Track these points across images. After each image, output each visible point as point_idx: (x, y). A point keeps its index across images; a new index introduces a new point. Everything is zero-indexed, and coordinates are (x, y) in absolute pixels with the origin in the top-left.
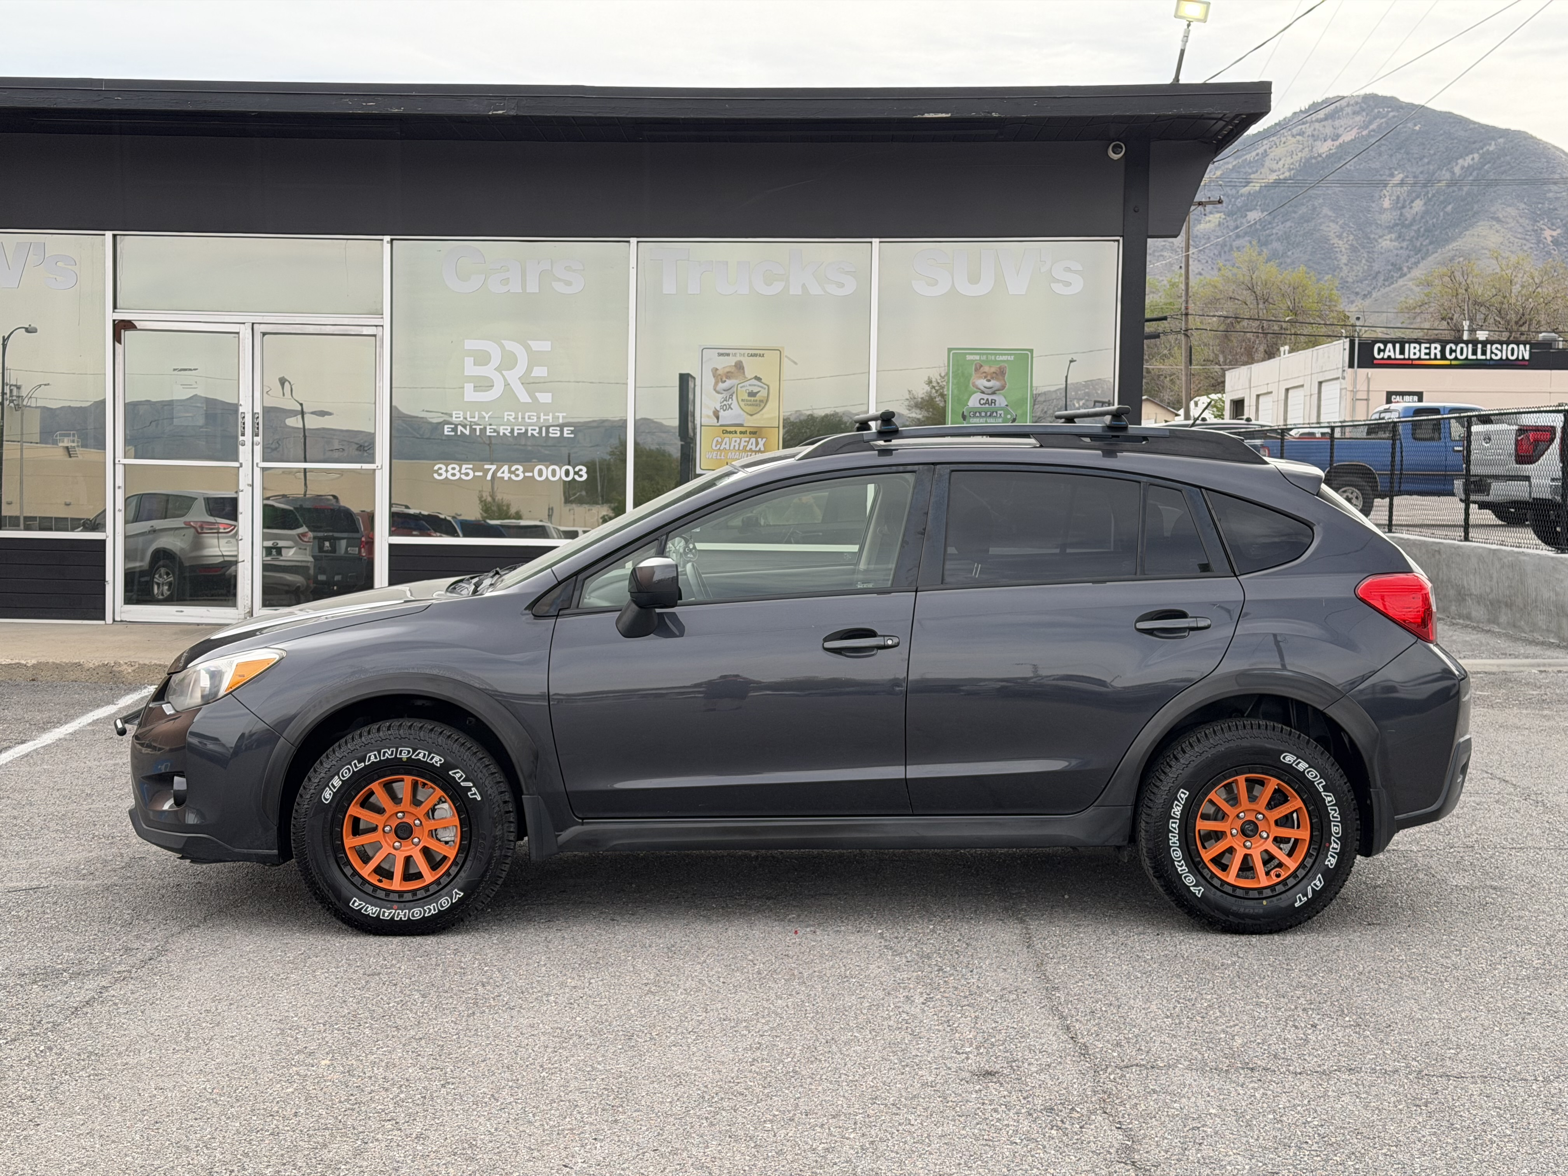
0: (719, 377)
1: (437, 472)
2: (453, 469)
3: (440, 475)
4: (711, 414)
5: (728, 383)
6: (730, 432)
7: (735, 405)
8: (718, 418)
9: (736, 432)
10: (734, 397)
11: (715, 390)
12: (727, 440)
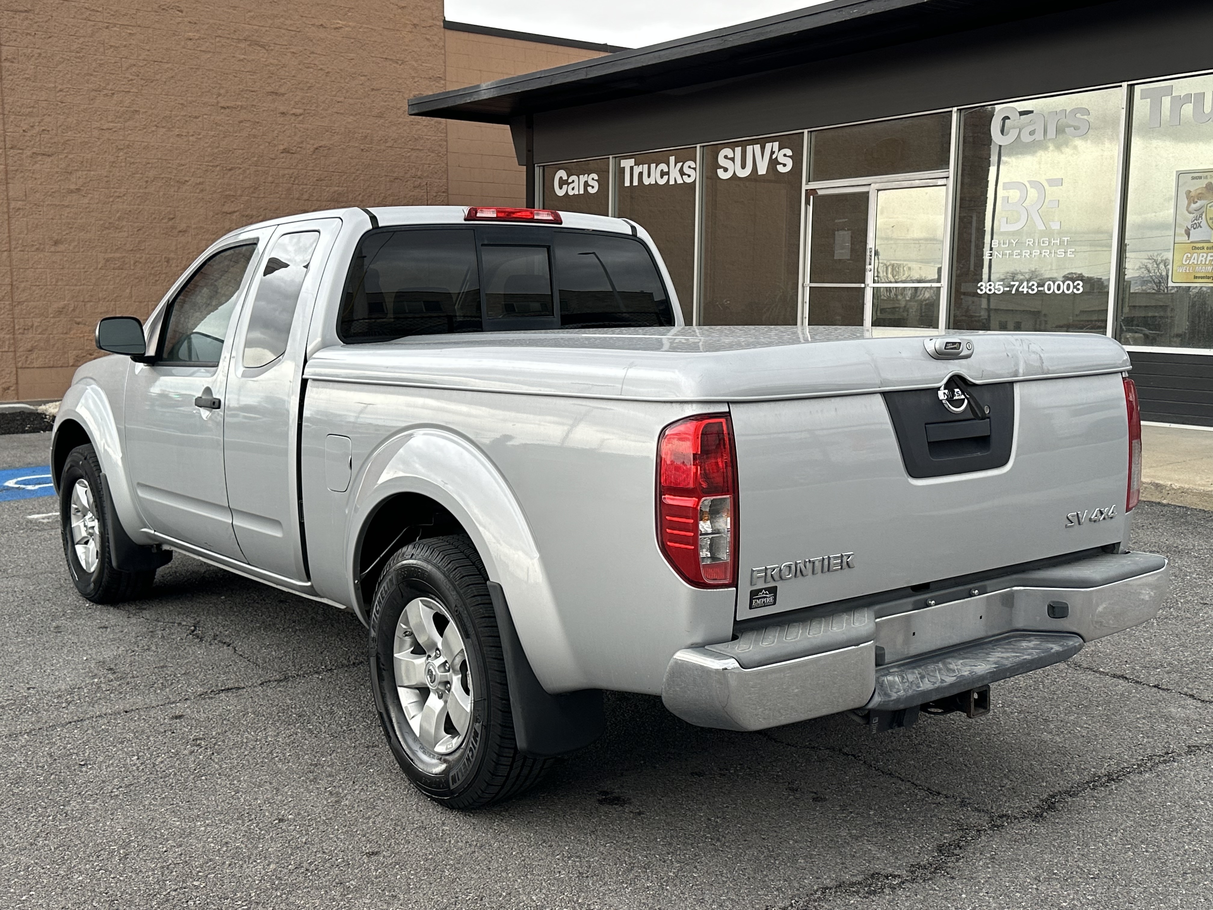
0: (1191, 198)
1: (979, 288)
2: (990, 285)
3: (982, 290)
4: (1183, 232)
5: (1199, 203)
6: (1198, 248)
7: (1204, 223)
8: (1189, 237)
9: (1203, 248)
10: (1204, 216)
11: (1187, 210)
12: (1195, 255)
